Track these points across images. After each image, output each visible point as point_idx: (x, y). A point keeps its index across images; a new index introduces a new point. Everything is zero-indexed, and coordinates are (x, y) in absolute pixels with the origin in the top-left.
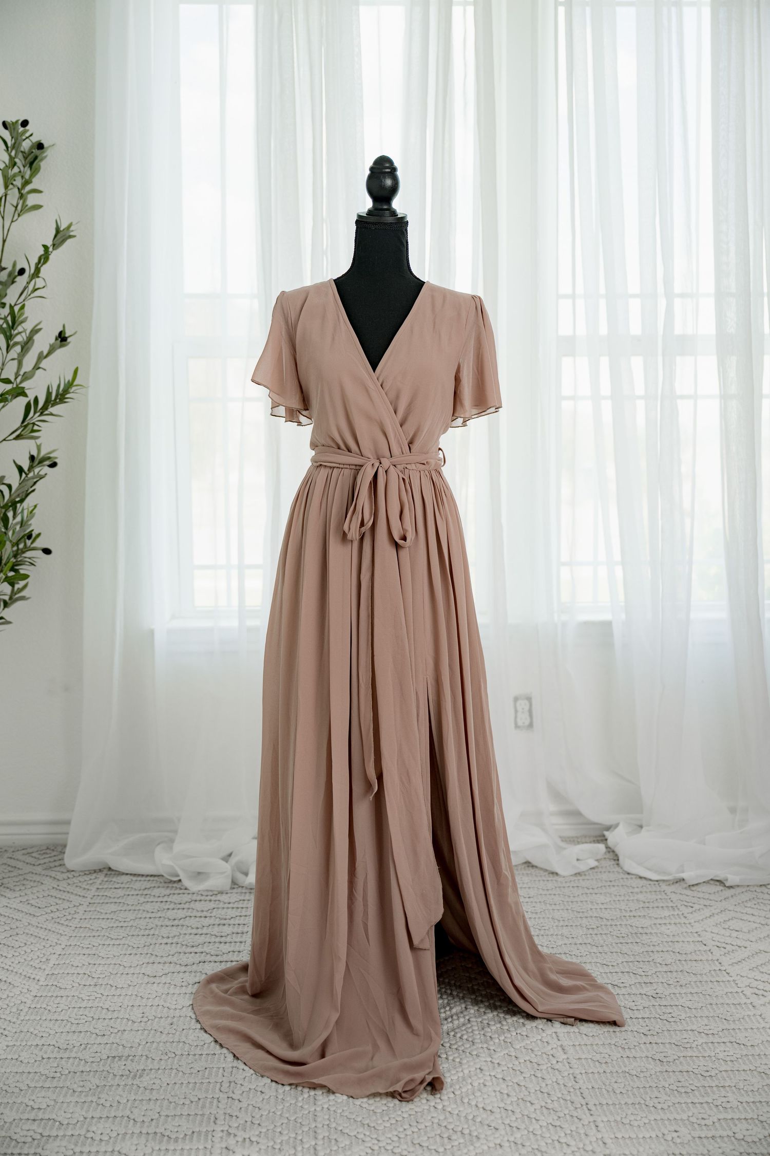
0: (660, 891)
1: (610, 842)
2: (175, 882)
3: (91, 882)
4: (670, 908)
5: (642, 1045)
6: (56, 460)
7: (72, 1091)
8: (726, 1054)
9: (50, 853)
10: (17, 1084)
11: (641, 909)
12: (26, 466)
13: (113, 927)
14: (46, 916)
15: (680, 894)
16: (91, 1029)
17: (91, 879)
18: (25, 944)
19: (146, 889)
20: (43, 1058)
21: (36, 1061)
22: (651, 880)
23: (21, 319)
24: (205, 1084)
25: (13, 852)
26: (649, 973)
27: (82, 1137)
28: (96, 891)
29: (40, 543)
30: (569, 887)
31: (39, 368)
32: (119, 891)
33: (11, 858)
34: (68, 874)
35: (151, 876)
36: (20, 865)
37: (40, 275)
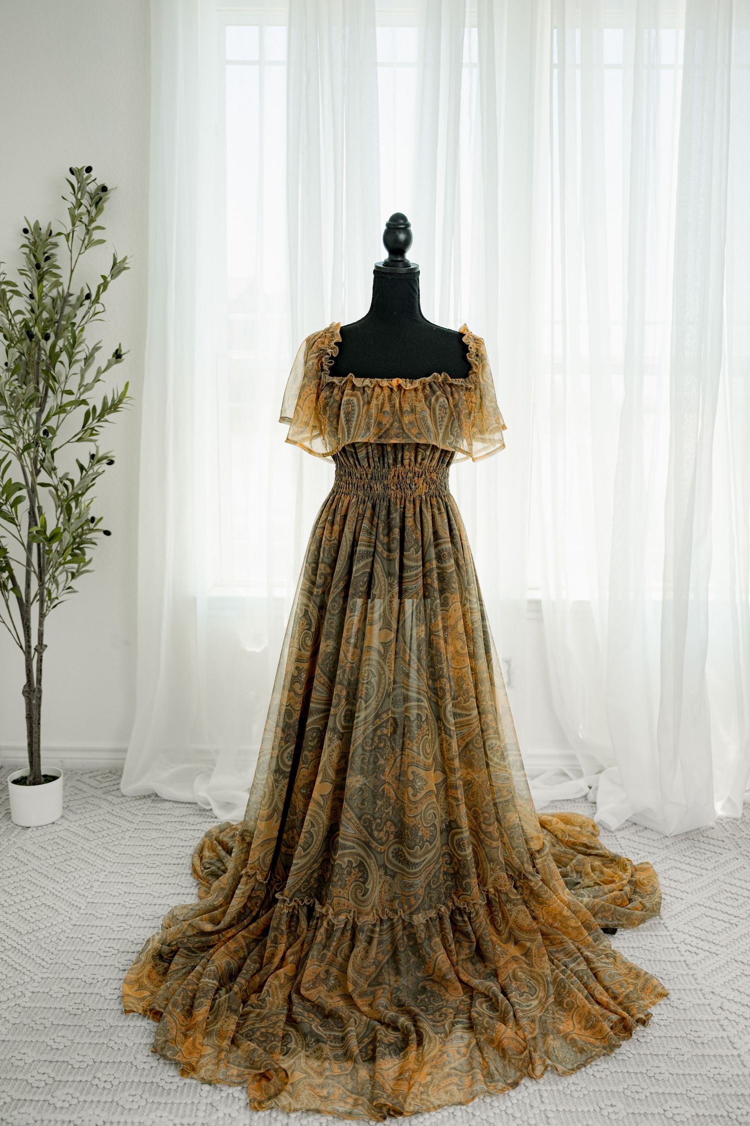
2: (208, 810)
3: (140, 807)
6: (114, 459)
7: (88, 1030)
9: (112, 777)
10: (43, 1021)
12: (86, 463)
13: (150, 855)
14: (96, 841)
16: (115, 963)
17: (140, 805)
18: (76, 869)
19: (183, 816)
20: (70, 993)
21: (63, 996)
23: (80, 340)
25: (82, 774)
27: (89, 1083)
28: (142, 817)
29: (102, 526)
31: (99, 380)
32: (161, 817)
33: (79, 780)
34: (122, 799)
35: (190, 803)
36: (85, 788)
37: (100, 301)
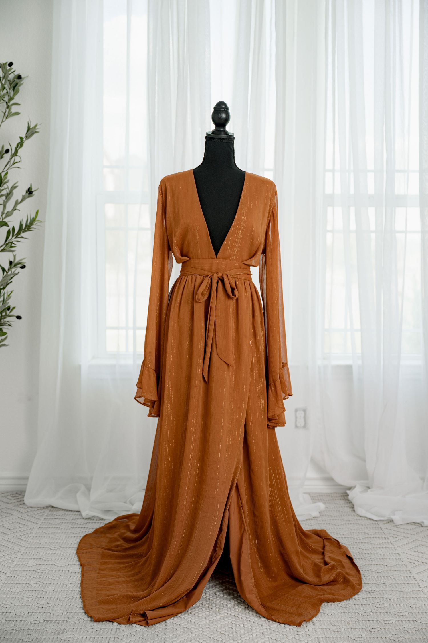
0: (378, 528)
1: (350, 497)
3: (41, 514)
4: (383, 538)
5: (360, 621)
6: (25, 264)
7: (21, 641)
8: (409, 628)
9: (18, 496)
11: (366, 538)
12: (6, 267)
13: (52, 542)
14: (12, 535)
15: (390, 529)
16: (35, 604)
17: (41, 513)
19: (73, 519)
20: (6, 621)
22: (373, 520)
23: (5, 181)
24: (100, 639)
26: (368, 578)
28: (44, 520)
29: (15, 313)
30: (324, 524)
31: (16, 209)
32: (57, 520)
34: (27, 509)
37: (18, 155)
